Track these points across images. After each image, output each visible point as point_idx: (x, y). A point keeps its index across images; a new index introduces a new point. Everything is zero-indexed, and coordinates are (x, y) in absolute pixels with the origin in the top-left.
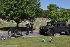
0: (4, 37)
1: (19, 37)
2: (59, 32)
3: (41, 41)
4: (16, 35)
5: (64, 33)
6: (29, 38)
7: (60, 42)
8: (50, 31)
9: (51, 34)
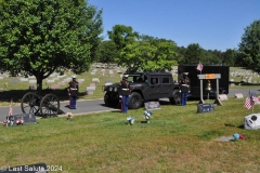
0: (16, 119)
1: (54, 115)
2: (155, 97)
3: (121, 124)
4: (44, 111)
5: (168, 100)
6: (83, 116)
7: (172, 122)
8: (134, 97)
9: (137, 104)
